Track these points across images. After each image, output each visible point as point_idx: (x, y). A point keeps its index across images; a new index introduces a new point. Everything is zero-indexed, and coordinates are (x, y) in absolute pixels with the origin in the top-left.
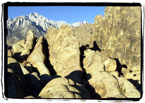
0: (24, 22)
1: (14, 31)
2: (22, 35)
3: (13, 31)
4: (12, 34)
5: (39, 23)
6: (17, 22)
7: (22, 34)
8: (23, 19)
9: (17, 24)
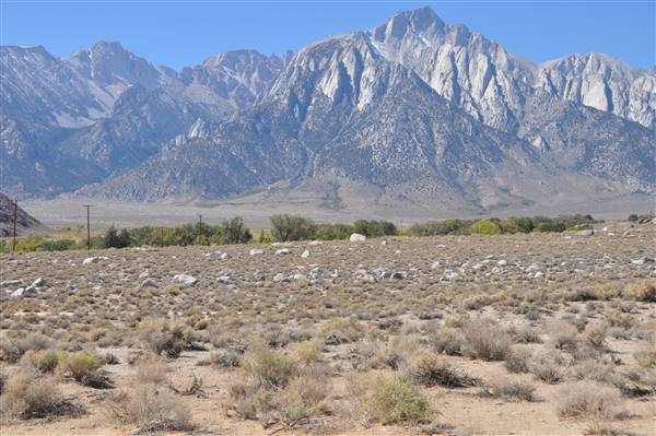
0: (368, 72)
1: (319, 136)
2: (376, 158)
3: (307, 132)
4: (305, 155)
5: (455, 78)
6: (325, 79)
7: (368, 151)
8: (357, 53)
9: (329, 86)
